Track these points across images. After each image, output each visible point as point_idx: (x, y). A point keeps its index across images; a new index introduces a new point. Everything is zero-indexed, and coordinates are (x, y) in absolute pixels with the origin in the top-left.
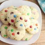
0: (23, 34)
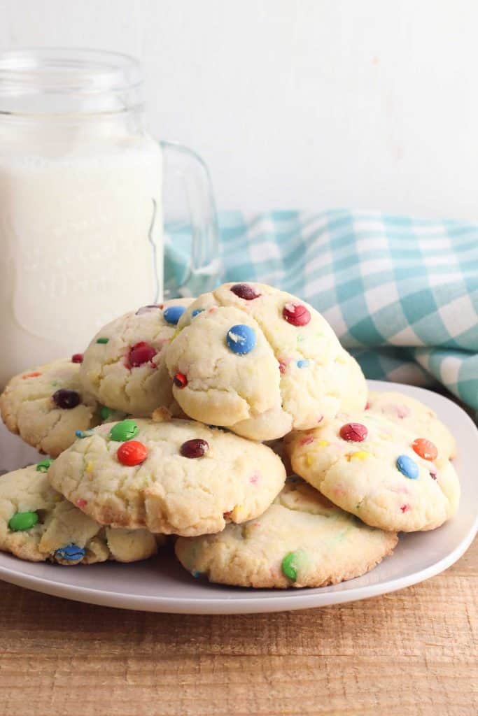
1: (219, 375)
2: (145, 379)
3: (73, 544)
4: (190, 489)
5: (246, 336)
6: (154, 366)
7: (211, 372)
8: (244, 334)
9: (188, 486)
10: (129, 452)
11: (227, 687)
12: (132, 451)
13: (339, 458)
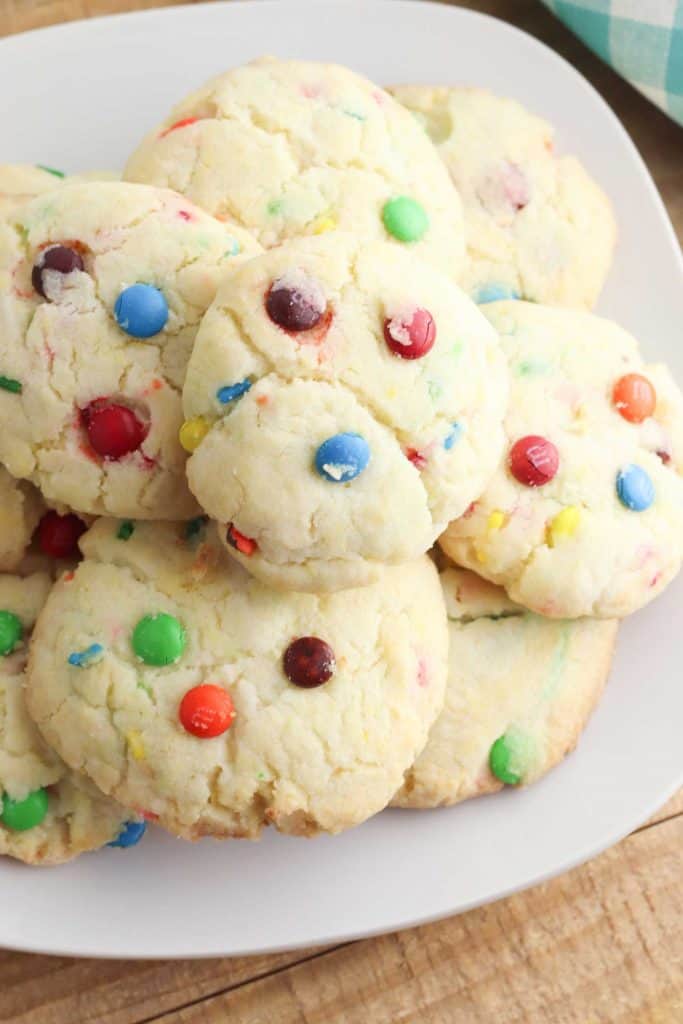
0: (409, 664)
1: (323, 540)
2: (142, 492)
3: (127, 824)
4: (345, 775)
5: (355, 461)
6: (150, 463)
7: (307, 539)
8: (351, 459)
9: (339, 771)
10: (207, 723)
11: (470, 998)
12: (211, 720)
13: (535, 547)
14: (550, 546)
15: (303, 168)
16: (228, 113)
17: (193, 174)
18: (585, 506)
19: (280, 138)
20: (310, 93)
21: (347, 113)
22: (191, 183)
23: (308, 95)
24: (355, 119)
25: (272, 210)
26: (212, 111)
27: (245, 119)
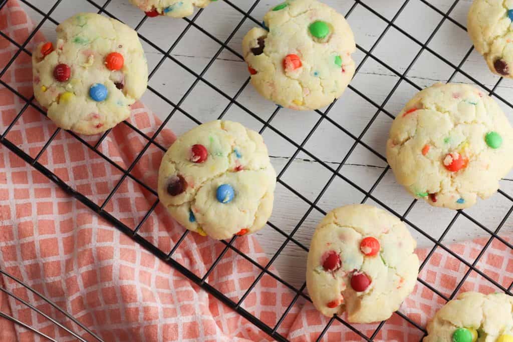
13: (53, 102)
14: (58, 103)
15: (456, 125)
16: (427, 107)
17: (416, 130)
18: (74, 93)
19: (447, 114)
20: (456, 96)
21: (470, 103)
22: (416, 133)
23: (455, 97)
24: (473, 105)
25: (446, 141)
26: (421, 106)
27: (433, 108)
